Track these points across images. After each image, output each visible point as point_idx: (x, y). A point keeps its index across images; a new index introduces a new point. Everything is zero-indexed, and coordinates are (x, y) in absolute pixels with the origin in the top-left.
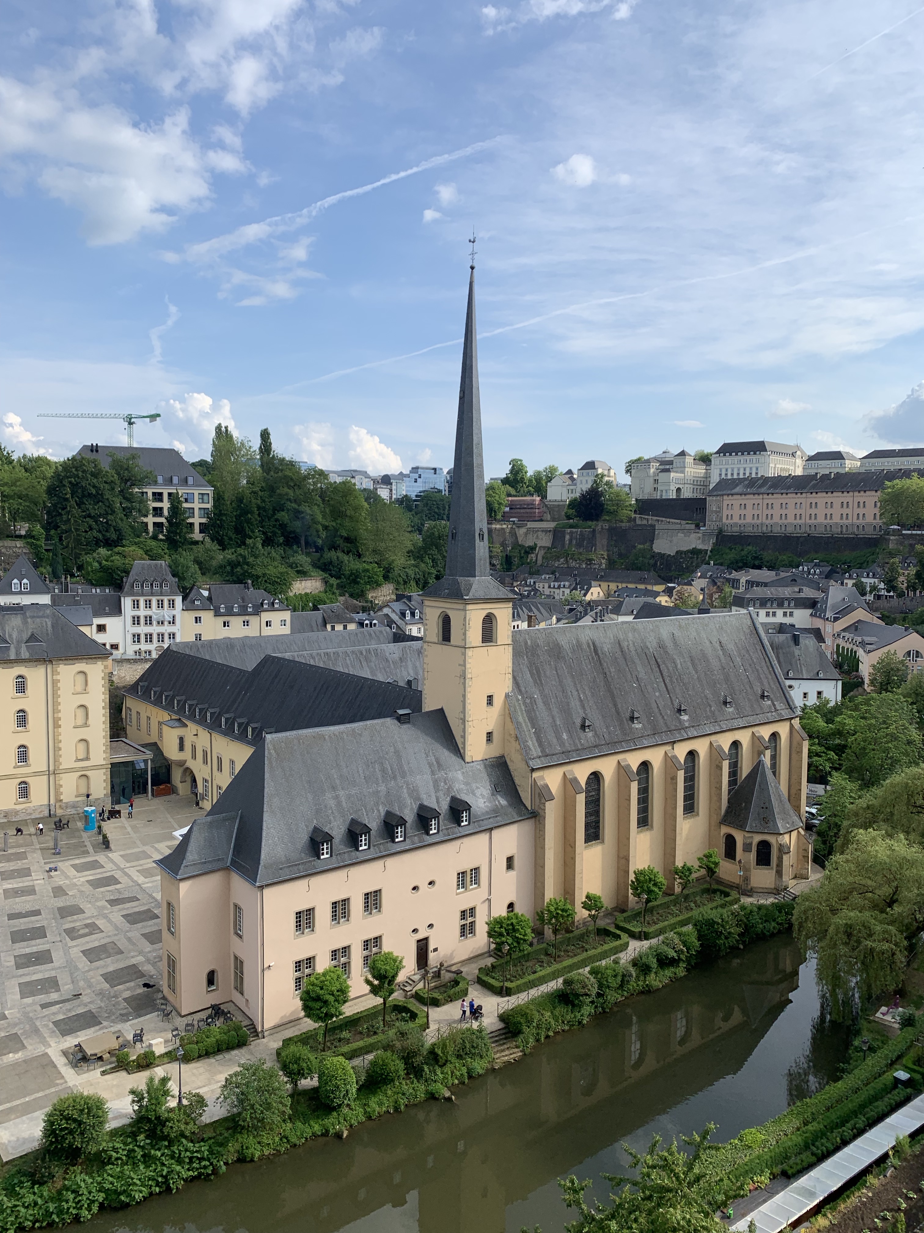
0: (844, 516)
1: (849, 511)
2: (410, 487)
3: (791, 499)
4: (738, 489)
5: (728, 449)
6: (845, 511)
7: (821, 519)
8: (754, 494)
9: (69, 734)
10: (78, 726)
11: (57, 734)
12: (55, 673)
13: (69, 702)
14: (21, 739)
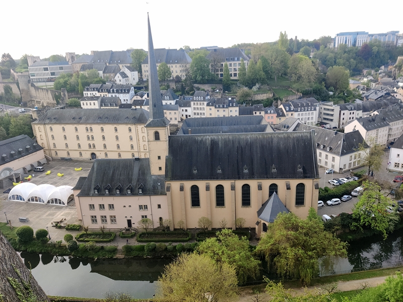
9: (142, 143)
10: (143, 141)
11: (139, 143)
12: (137, 127)
13: (141, 135)
14: (131, 143)
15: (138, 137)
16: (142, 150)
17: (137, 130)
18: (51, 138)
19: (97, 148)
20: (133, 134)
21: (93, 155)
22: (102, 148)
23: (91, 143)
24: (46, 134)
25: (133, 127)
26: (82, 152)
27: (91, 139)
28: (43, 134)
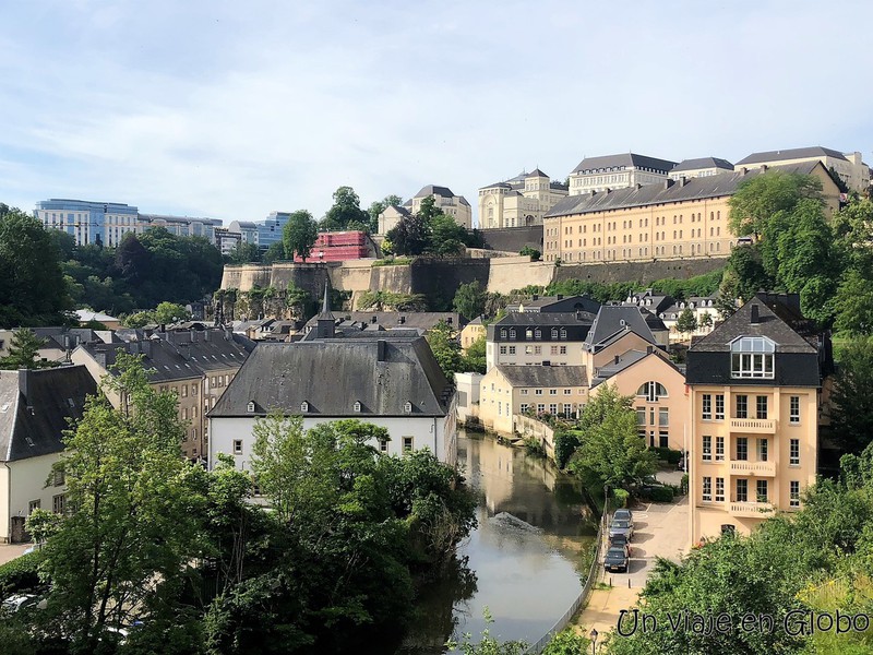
0: (696, 232)
1: (700, 225)
2: (265, 236)
3: (636, 215)
4: (578, 208)
5: (588, 167)
6: (697, 225)
7: (669, 238)
8: (594, 212)
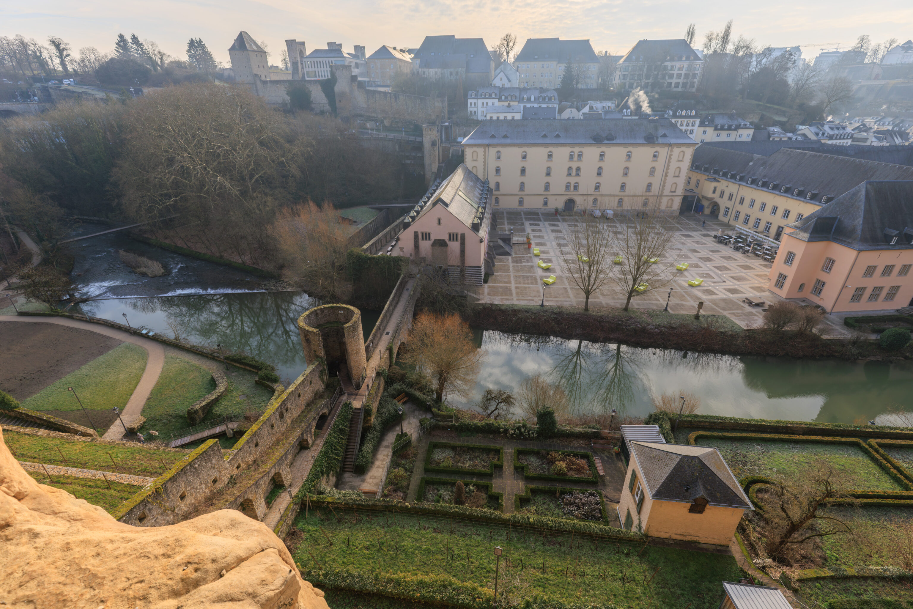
9: (670, 180)
10: (675, 176)
11: (665, 180)
12: (672, 151)
13: (674, 165)
14: (651, 180)
15: (668, 169)
16: (667, 192)
17: (671, 155)
18: (494, 172)
19: (581, 190)
20: (660, 165)
21: (570, 203)
22: (591, 190)
23: (573, 180)
24: (484, 165)
25: (663, 152)
26: (549, 198)
27: (574, 173)
28: (480, 164)
